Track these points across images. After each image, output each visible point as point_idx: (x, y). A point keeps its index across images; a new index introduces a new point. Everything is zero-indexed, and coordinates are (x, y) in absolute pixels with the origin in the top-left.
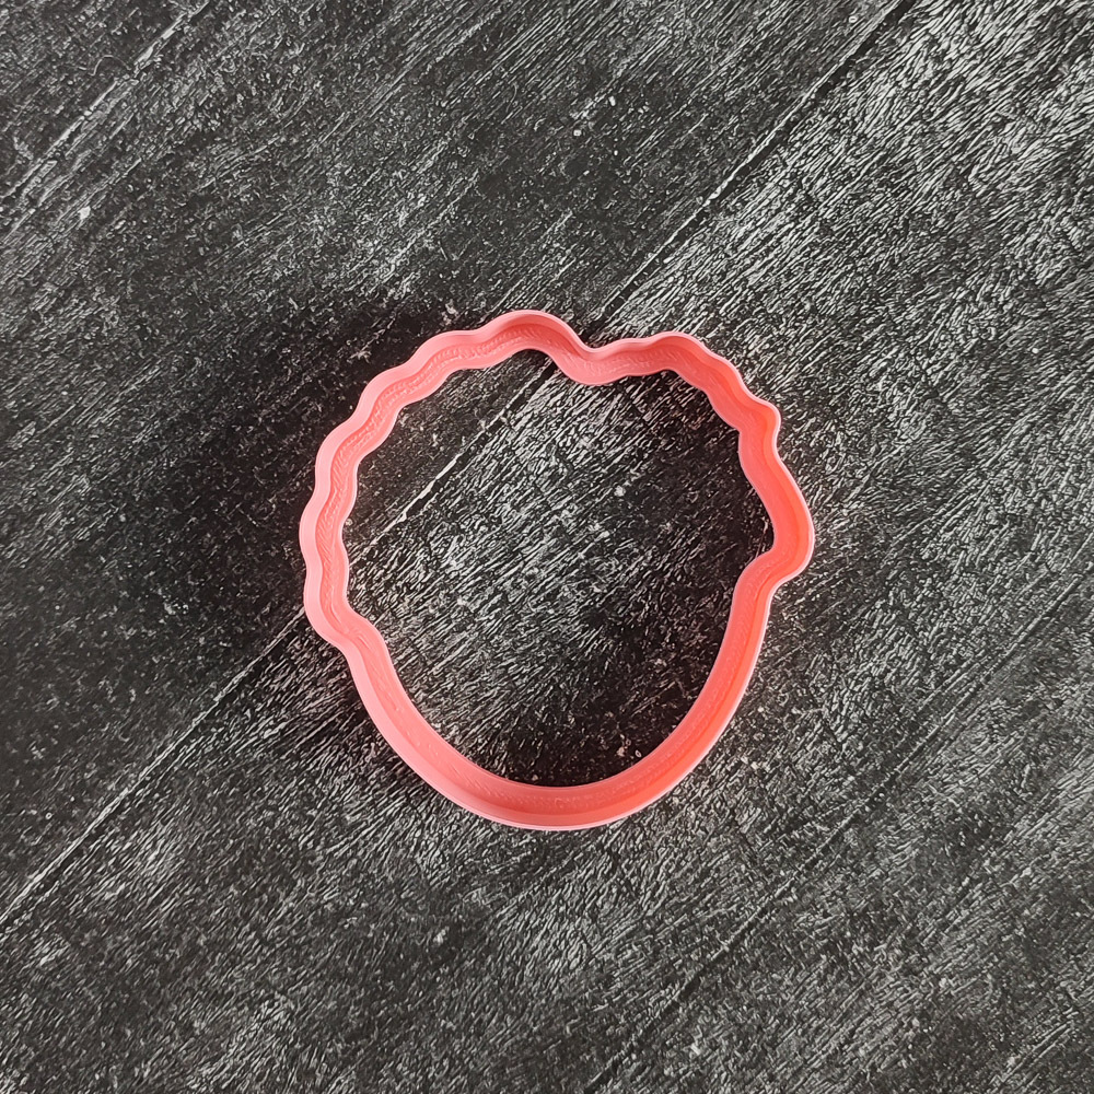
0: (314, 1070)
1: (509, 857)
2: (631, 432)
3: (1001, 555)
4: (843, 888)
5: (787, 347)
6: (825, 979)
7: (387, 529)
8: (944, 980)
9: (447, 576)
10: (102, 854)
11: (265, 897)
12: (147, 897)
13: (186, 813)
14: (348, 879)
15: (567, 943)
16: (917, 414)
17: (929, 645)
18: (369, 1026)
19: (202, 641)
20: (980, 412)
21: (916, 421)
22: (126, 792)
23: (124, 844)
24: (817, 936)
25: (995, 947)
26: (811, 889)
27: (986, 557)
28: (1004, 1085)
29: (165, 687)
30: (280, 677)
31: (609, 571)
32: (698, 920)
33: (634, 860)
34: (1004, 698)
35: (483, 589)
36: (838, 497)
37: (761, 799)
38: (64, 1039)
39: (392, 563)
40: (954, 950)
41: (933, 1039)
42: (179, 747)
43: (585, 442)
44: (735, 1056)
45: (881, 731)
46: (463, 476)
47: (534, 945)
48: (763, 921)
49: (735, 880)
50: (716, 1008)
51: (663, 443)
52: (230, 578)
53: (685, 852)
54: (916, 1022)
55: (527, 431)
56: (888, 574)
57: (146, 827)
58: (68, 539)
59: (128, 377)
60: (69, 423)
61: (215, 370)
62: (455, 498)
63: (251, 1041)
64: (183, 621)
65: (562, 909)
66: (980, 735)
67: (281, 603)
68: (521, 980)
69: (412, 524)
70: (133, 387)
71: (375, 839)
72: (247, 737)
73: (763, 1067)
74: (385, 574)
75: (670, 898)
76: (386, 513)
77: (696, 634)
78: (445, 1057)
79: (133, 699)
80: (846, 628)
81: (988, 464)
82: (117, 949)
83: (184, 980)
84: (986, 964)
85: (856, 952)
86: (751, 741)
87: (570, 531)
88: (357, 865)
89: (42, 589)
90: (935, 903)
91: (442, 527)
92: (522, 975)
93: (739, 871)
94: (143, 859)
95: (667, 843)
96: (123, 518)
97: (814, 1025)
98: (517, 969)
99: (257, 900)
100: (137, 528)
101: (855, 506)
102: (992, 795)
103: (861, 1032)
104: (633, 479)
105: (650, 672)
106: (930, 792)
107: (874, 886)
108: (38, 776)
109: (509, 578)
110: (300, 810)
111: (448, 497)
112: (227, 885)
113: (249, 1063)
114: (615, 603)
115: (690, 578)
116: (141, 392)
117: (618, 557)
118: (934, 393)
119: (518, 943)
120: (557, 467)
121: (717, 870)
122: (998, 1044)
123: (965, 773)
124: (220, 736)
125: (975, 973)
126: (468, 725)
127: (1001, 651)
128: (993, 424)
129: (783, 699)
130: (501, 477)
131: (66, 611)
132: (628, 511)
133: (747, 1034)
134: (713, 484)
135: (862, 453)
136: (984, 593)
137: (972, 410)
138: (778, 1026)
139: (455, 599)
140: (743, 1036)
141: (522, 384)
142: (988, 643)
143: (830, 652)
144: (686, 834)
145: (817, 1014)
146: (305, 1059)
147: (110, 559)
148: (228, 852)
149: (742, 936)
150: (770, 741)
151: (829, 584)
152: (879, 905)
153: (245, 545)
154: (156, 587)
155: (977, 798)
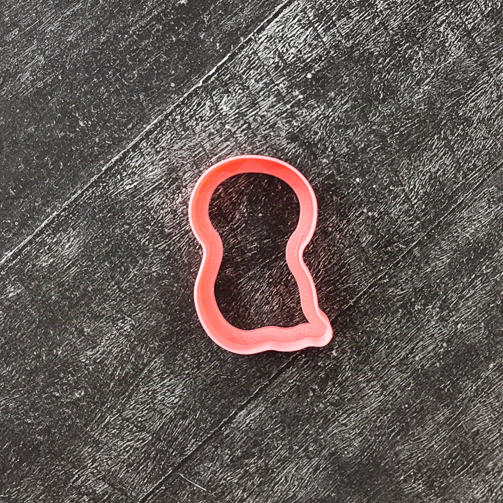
0: (143, 355)
1: (246, 253)
2: (316, 46)
3: (498, 115)
4: (411, 277)
5: (397, 7)
6: (401, 321)
7: (192, 89)
8: (460, 325)
9: (221, 114)
10: (43, 243)
11: (123, 268)
12: (64, 266)
13: (85, 225)
14: (165, 261)
15: (272, 298)
16: (459, 43)
17: (460, 158)
18: (172, 334)
19: (97, 140)
20: (491, 44)
21: (459, 47)
22: (56, 213)
23: (53, 239)
24: (397, 299)
25: (486, 309)
26: (395, 276)
27: (491, 116)
28: (487, 377)
29: (78, 162)
30: (136, 160)
31: (302, 115)
32: (338, 289)
33: (308, 258)
34: (496, 186)
35: (239, 121)
36: (418, 83)
37: (373, 230)
38: (19, 334)
39: (194, 106)
40: (466, 310)
41: (453, 353)
42: (83, 192)
43: (293, 50)
44: (354, 357)
45: (434, 200)
46: (231, 65)
47: (256, 297)
48: (371, 291)
49: (358, 270)
50: (345, 333)
51: (332, 53)
52: (112, 110)
53: (334, 254)
54: (445, 345)
55: (264, 44)
56: (442, 122)
57: (65, 231)
58: (32, 86)
59: (66, 8)
60: (35, 29)
61: (110, 6)
62: (227, 75)
63: (112, 339)
64: (88, 130)
65: (271, 280)
66: (484, 204)
67: (137, 123)
68: (249, 315)
69: (205, 87)
70: (68, 13)
71: (179, 241)
72: (118, 189)
73: (368, 364)
74: (190, 112)
75: (325, 277)
76: (192, 81)
77: (344, 148)
78: (209, 352)
79: (61, 167)
80: (419, 148)
81: (494, 70)
82: (47, 291)
83: (80, 308)
84: (481, 317)
85: (416, 309)
86: (369, 201)
87: (284, 94)
88: (169, 254)
89: (18, 111)
90: (457, 286)
91: (219, 90)
92: (249, 313)
93: (360, 265)
94: (63, 247)
95: (324, 250)
96: (60, 78)
97: (394, 344)
98: (247, 309)
99: (118, 269)
100: (67, 83)
101: (426, 88)
102: (488, 234)
103: (417, 349)
104: (316, 70)
105: (320, 166)
106: (458, 231)
107: (427, 276)
108: (11, 204)
109: (252, 116)
110: (142, 226)
111: (223, 75)
112: (104, 261)
113: (111, 350)
114: (304, 131)
115: (342, 120)
116: (72, 16)
117: (307, 108)
118: (469, 33)
119: (248, 297)
120: (278, 63)
121: (349, 265)
122: (486, 358)
123: (475, 222)
124: (104, 188)
125: (475, 322)
126: (228, 187)
127: (495, 163)
128: (497, 50)
129: (386, 181)
130: (250, 66)
131: (30, 122)
132: (313, 86)
133: (361, 347)
134: (356, 74)
135: (432, 62)
136: (489, 134)
137: (487, 43)
138: (376, 343)
139: (224, 126)
140: (358, 348)
141: (263, 20)
142: (489, 159)
143: (410, 159)
144: (334, 246)
145: (396, 338)
146: (139, 350)
147: (53, 98)
148: (106, 245)
149: (360, 298)
150: (378, 202)
151: (411, 126)
152: (429, 286)
153: (120, 94)
154: (75, 113)
155: (481, 235)
